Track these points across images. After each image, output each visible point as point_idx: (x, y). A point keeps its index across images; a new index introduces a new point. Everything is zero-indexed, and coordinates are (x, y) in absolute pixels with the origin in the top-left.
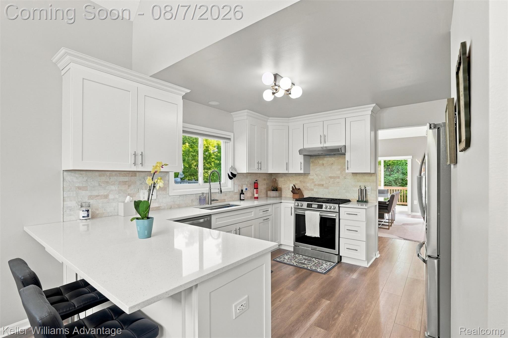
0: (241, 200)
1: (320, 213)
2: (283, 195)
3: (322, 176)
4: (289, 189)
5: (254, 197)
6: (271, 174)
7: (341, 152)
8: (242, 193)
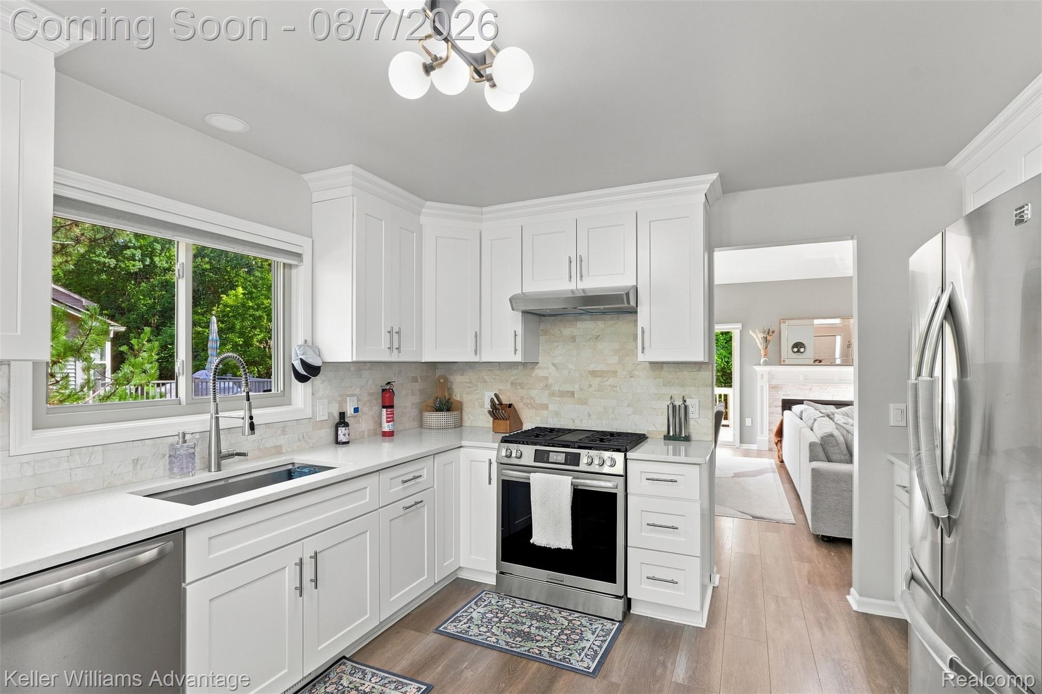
0: (337, 442)
1: (574, 478)
2: (467, 422)
3: (571, 369)
4: (483, 406)
5: (383, 432)
6: (433, 365)
7: (626, 305)
8: (342, 421)
